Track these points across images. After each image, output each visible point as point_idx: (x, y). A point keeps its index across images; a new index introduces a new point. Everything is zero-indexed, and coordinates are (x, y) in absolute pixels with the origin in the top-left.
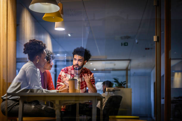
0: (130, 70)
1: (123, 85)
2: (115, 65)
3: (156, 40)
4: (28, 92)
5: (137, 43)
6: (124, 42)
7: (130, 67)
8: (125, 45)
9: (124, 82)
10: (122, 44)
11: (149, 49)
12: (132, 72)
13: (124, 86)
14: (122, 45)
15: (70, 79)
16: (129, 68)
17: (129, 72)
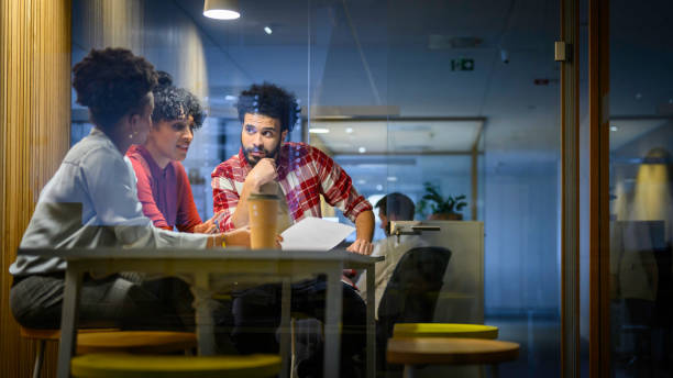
0: (483, 153)
1: (455, 210)
2: (432, 135)
3: (563, 58)
4: (94, 245)
5: (506, 62)
6: (461, 57)
7: (485, 145)
8: (464, 68)
9: (458, 199)
10: (453, 62)
11: (546, 82)
12: (490, 160)
13: (459, 212)
14: (453, 68)
15: (252, 195)
16: (480, 147)
17: (480, 159)
